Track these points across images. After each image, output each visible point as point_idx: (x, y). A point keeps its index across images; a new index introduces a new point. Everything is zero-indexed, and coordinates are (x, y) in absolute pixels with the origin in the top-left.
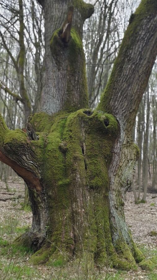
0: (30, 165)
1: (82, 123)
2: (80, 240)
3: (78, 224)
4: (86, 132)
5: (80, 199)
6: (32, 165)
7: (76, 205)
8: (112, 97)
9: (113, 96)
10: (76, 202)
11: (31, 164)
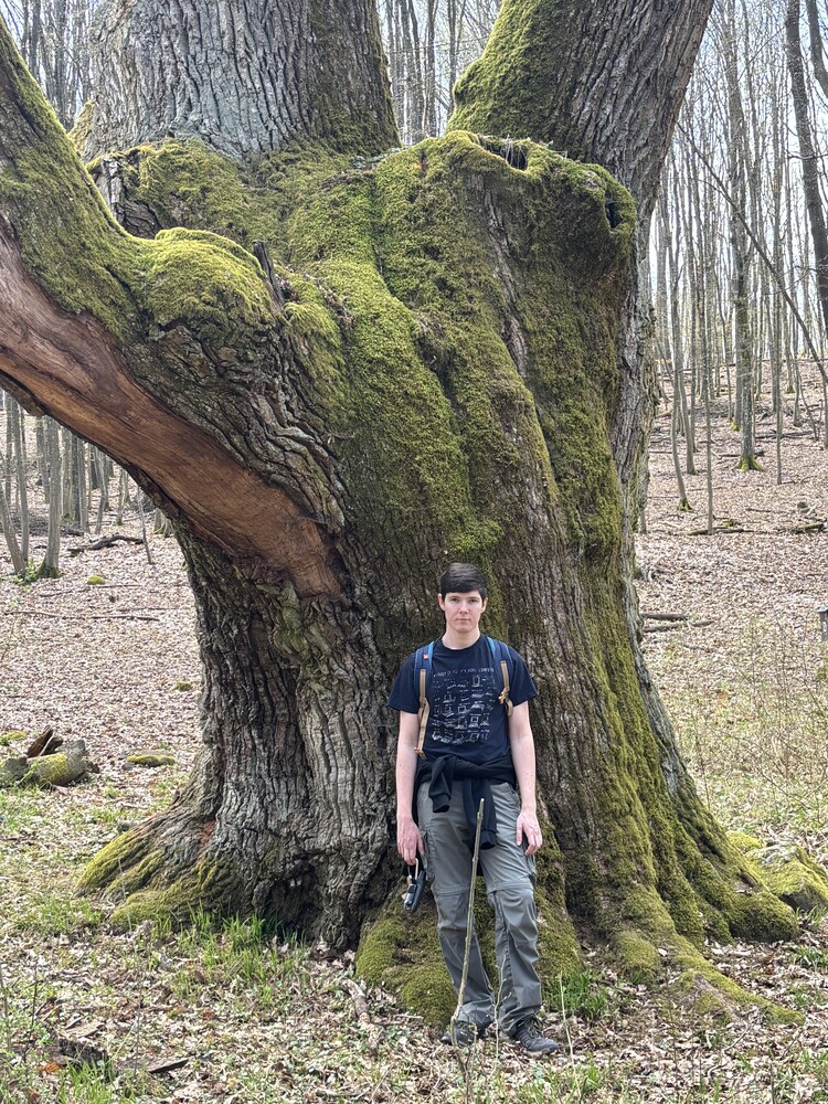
0: (293, 451)
1: (486, 211)
2: (587, 831)
3: (562, 749)
4: (513, 257)
5: (555, 617)
6: (303, 449)
7: (537, 651)
8: (584, 79)
9: (587, 71)
10: (538, 632)
11: (298, 446)
